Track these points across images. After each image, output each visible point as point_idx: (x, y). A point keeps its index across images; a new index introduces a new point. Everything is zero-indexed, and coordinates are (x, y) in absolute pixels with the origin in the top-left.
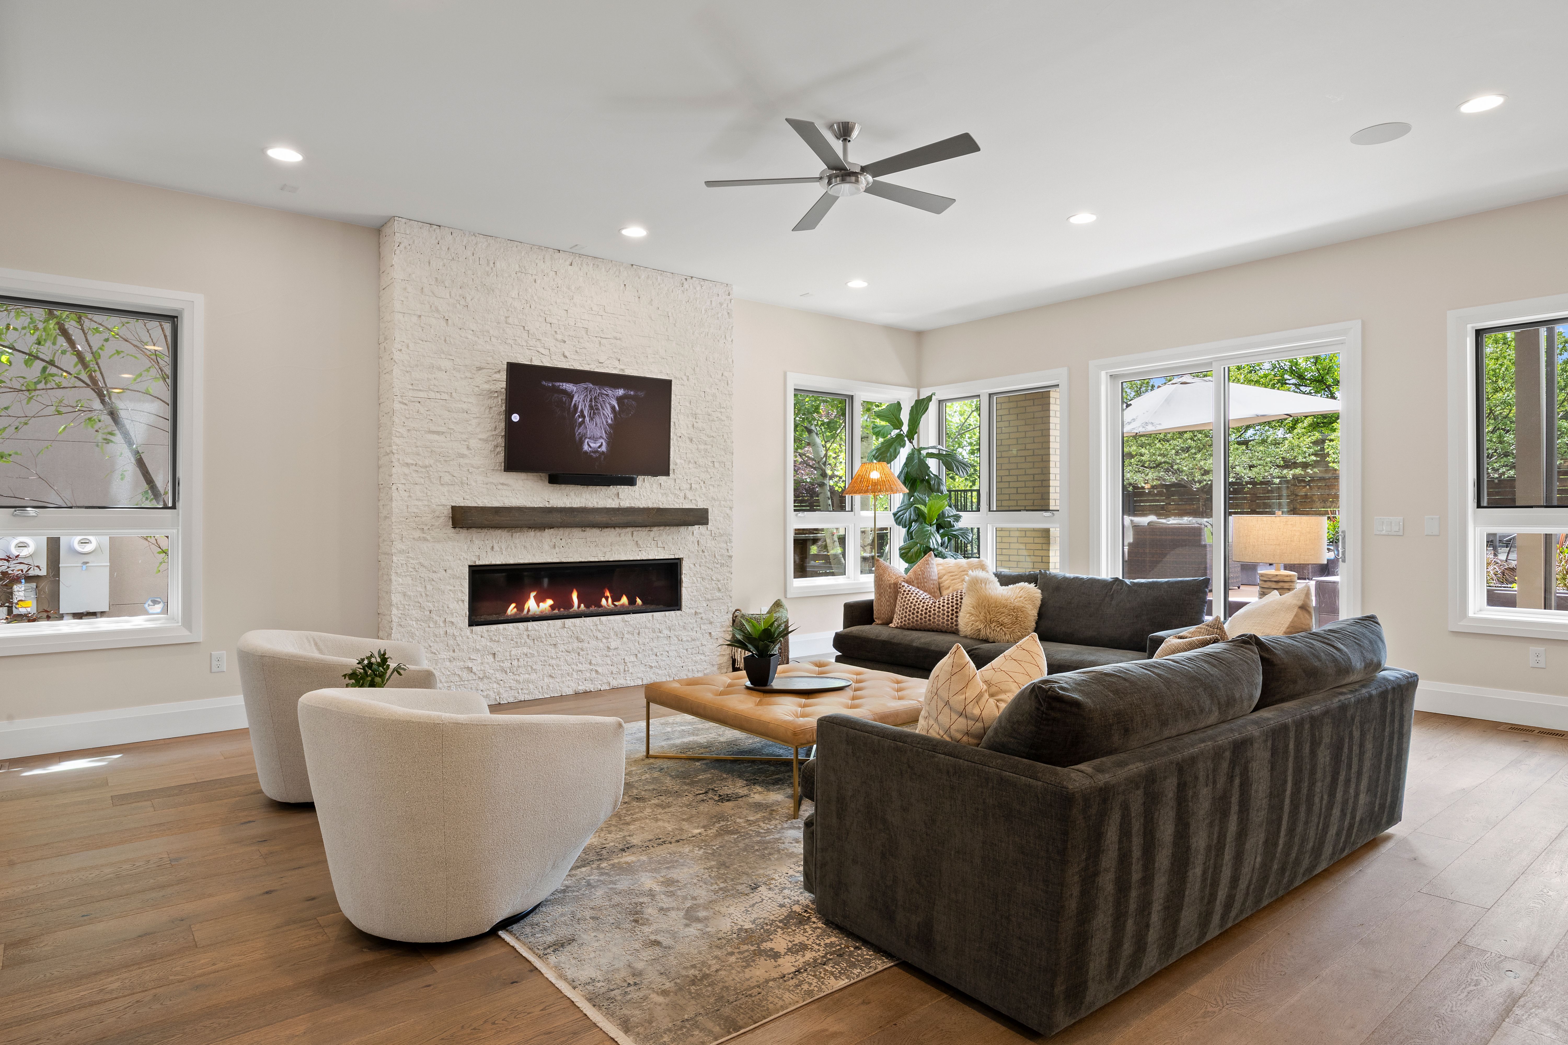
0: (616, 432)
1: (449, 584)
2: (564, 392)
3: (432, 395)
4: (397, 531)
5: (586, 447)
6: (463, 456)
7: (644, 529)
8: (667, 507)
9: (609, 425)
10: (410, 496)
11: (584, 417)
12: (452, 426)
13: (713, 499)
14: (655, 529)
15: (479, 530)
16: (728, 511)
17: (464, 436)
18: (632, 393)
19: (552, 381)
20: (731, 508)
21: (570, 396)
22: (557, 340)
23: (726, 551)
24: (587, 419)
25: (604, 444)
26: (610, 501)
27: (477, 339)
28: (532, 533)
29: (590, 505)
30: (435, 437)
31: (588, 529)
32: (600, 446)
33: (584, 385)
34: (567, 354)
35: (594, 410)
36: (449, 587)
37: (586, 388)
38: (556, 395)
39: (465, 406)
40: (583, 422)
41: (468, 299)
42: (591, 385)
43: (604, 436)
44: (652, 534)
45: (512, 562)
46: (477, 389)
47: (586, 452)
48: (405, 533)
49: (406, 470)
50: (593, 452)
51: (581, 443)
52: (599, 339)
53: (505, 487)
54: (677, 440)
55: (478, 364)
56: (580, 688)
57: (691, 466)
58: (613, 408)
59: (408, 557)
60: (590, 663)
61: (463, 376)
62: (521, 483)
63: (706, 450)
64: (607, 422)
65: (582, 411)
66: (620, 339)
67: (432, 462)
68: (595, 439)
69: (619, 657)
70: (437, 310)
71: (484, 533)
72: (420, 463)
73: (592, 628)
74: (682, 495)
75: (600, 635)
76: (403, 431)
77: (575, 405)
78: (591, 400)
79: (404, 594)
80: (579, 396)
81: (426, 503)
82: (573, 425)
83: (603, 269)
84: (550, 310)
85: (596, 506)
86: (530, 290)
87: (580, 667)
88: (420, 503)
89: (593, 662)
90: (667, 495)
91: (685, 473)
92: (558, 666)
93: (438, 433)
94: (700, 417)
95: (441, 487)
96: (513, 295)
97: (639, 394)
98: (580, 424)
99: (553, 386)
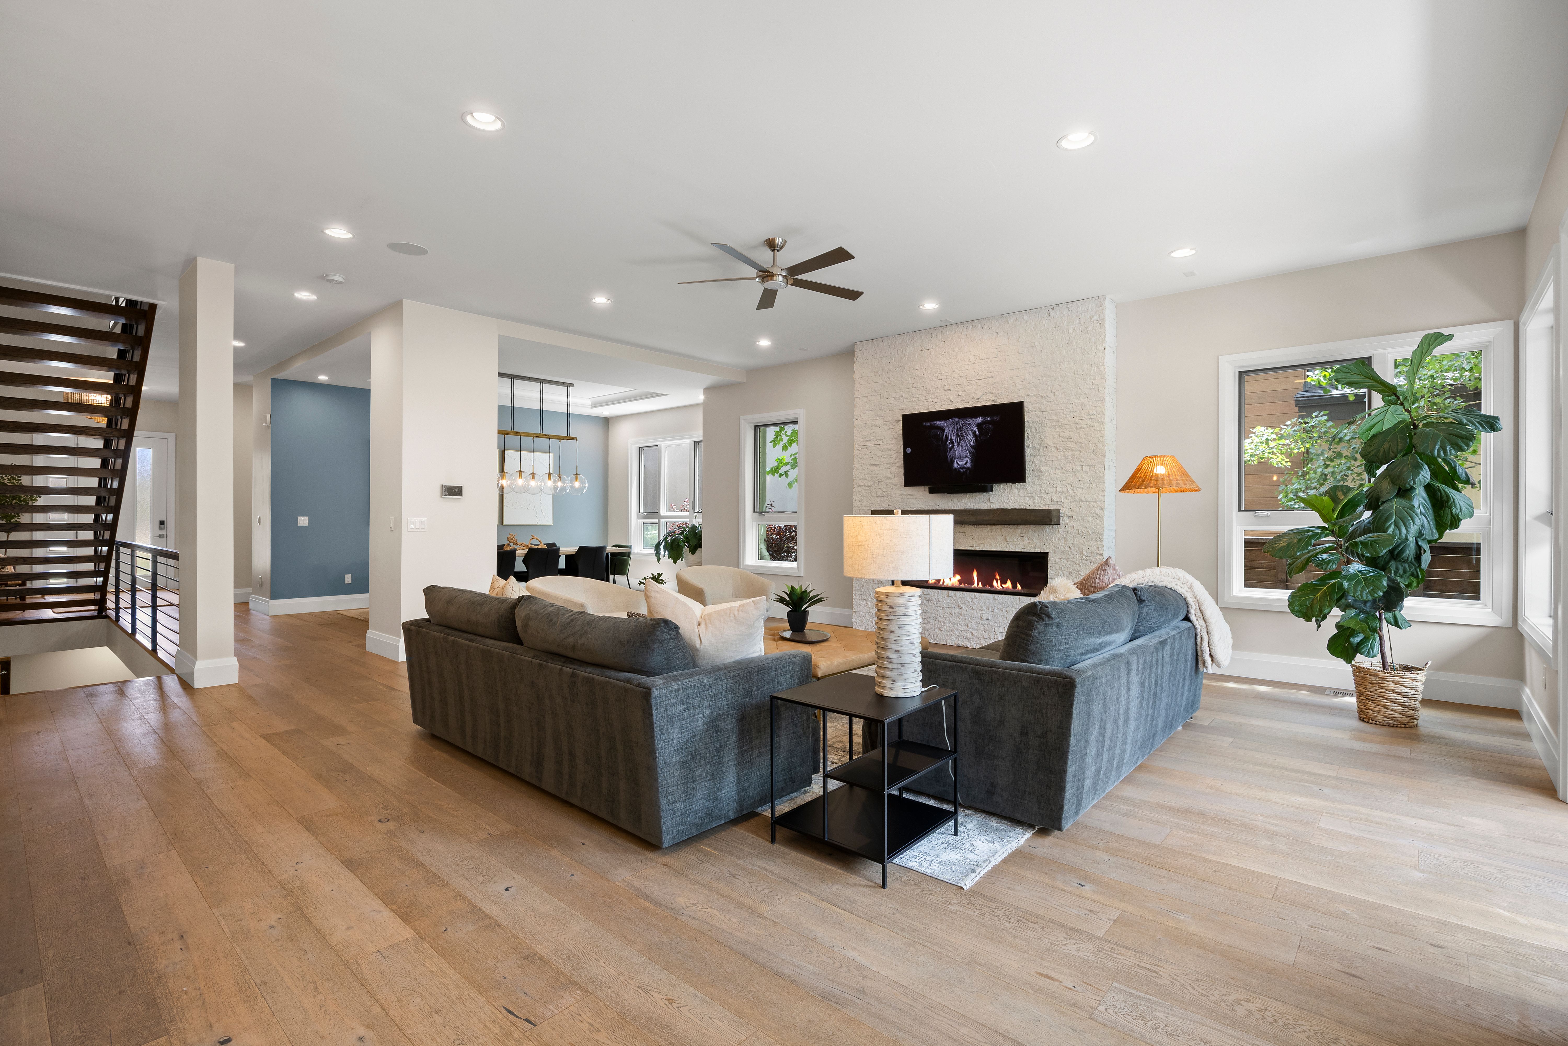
0: (979, 451)
2: (939, 428)
3: (873, 443)
5: (955, 465)
6: (888, 478)
7: (1011, 526)
8: (1033, 508)
9: (972, 447)
10: (861, 504)
11: (953, 443)
12: (883, 460)
13: (1080, 500)
14: (1022, 527)
16: (1098, 511)
17: (889, 466)
18: (989, 419)
20: (1102, 509)
21: (943, 429)
22: (945, 390)
23: (1096, 549)
24: (955, 444)
25: (969, 461)
26: (983, 504)
27: (896, 402)
29: (968, 508)
30: (875, 468)
31: (966, 526)
32: (966, 464)
33: (951, 420)
34: (951, 399)
35: (960, 437)
37: (954, 422)
38: (933, 431)
39: (889, 447)
40: (953, 447)
41: (891, 378)
42: (957, 419)
43: (969, 455)
44: (1019, 531)
46: (896, 434)
47: (956, 469)
49: (860, 489)
50: (961, 468)
51: (952, 462)
52: (977, 381)
53: (911, 497)
54: (1043, 450)
55: (896, 419)
56: (959, 642)
57: (1057, 471)
58: (974, 433)
60: (967, 626)
61: (887, 428)
62: (921, 493)
63: (1073, 456)
64: (970, 444)
65: (951, 439)
66: (992, 377)
67: (872, 483)
68: (962, 458)
69: (990, 627)
70: (875, 391)
72: (866, 484)
73: (968, 599)
74: (1048, 498)
75: (975, 607)
76: (858, 466)
77: (946, 435)
78: (957, 430)
80: (948, 428)
81: (868, 508)
82: (945, 450)
83: (979, 327)
84: (940, 370)
85: (972, 508)
86: (927, 361)
87: (960, 627)
88: (865, 508)
89: (969, 626)
90: (1033, 498)
91: (1051, 478)
92: (944, 623)
93: (875, 465)
94: (1068, 427)
95: (876, 498)
96: (917, 368)
97: (995, 418)
98: (951, 449)
99: (931, 424)
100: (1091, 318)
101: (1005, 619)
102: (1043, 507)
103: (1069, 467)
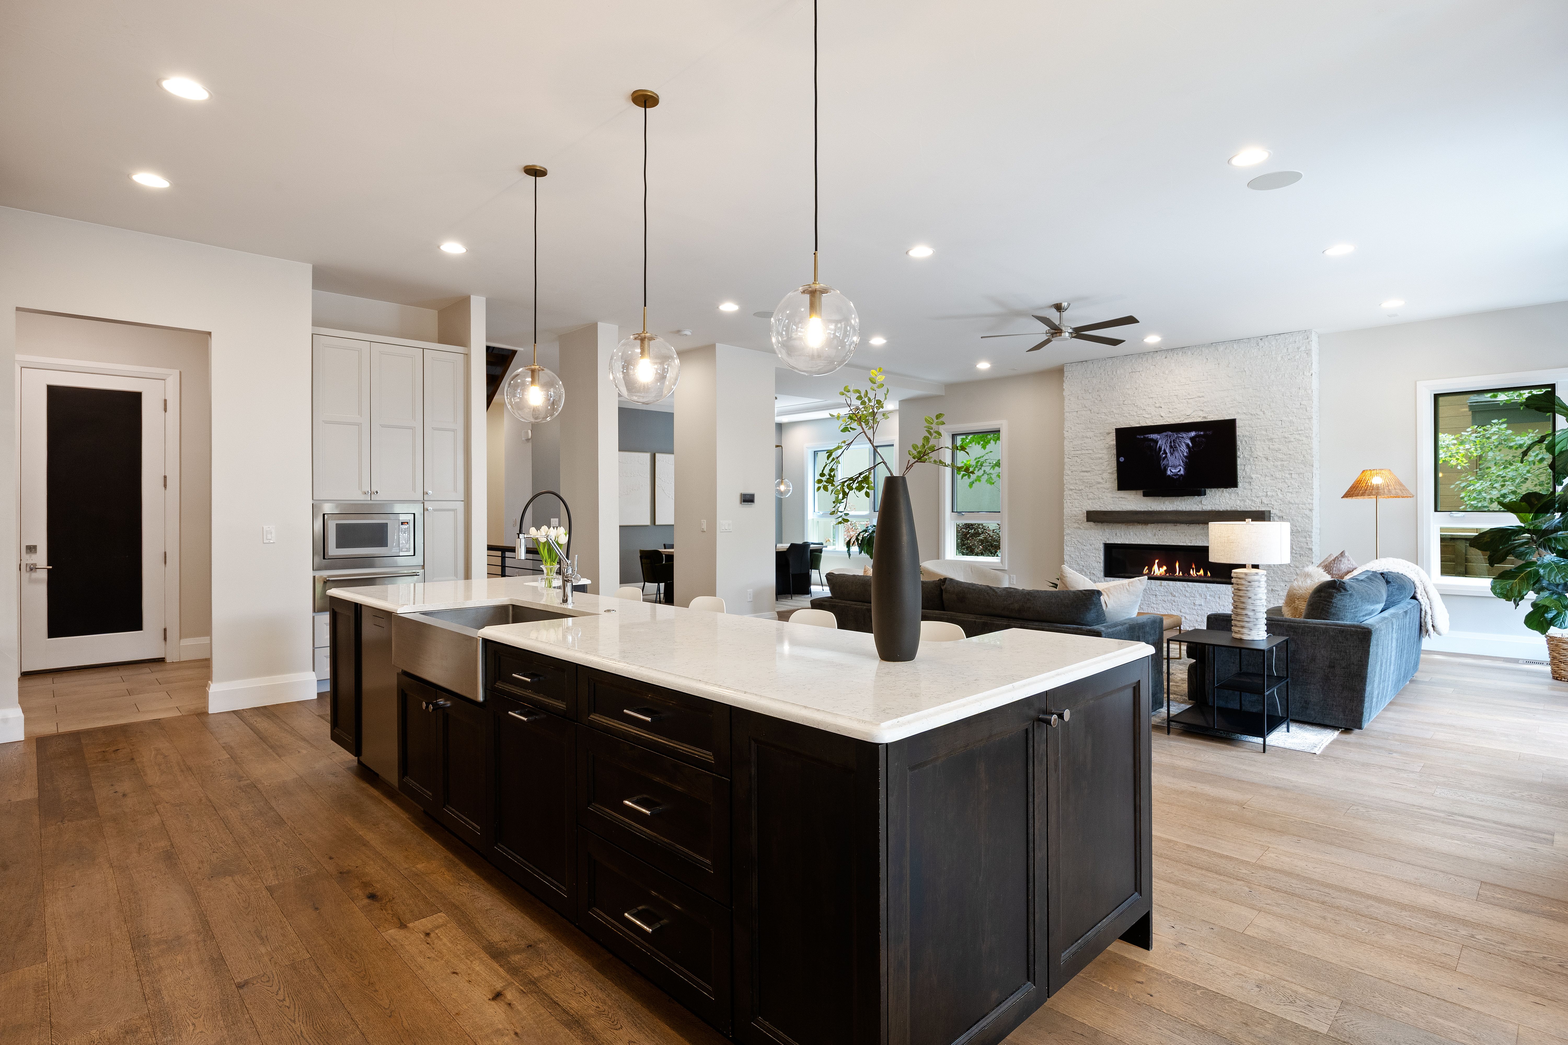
1: (1092, 552)
2: (1152, 440)
3: (1084, 452)
4: (1066, 524)
5: (1169, 473)
6: (1099, 483)
8: (1244, 510)
9: (1186, 457)
10: (1072, 506)
11: (1166, 453)
12: (1094, 467)
13: (1290, 502)
15: (1108, 524)
16: (1307, 512)
17: (1100, 472)
18: (1202, 433)
19: (1143, 435)
20: (1311, 510)
21: (1156, 442)
22: (1156, 407)
23: (1305, 544)
24: (1169, 454)
25: (1182, 469)
26: (1195, 506)
27: (1107, 417)
28: (1140, 526)
29: (1180, 509)
30: (1086, 474)
31: (1178, 524)
32: (1179, 471)
33: (1165, 434)
34: (1162, 415)
35: (1173, 448)
36: (1092, 554)
37: (1167, 435)
38: (1146, 443)
39: (1100, 456)
40: (1166, 457)
41: (1102, 396)
42: (1170, 433)
43: (1182, 464)
45: (1127, 543)
46: (1107, 445)
47: (1169, 476)
48: (1070, 525)
49: (1071, 492)
50: (1174, 475)
51: (1165, 470)
52: (1187, 400)
53: (1123, 499)
54: (1253, 460)
55: (1107, 431)
57: (1267, 478)
58: (1187, 445)
59: (1071, 537)
60: (1181, 611)
61: (1099, 439)
62: (1133, 496)
63: (1283, 466)
64: (1183, 455)
65: (1165, 450)
66: (1203, 397)
67: (1083, 487)
68: (1175, 467)
69: (1203, 612)
70: (1086, 407)
71: (1111, 526)
72: (1077, 488)
73: (1181, 588)
74: (1258, 500)
75: (1187, 594)
76: (1069, 472)
77: (1160, 447)
78: (1171, 442)
79: (1070, 556)
80: (1162, 442)
81: (1080, 509)
82: (1159, 459)
83: (1190, 353)
84: (1151, 390)
85: (1184, 509)
86: (1138, 381)
88: (1077, 509)
89: (1182, 611)
90: (1245, 501)
91: (1261, 484)
92: (1157, 608)
93: (1087, 472)
94: (1277, 440)
95: (1088, 501)
96: (1128, 387)
97: (1208, 433)
98: (1164, 458)
99: (1144, 437)
100: (1298, 348)
101: (1218, 605)
102: (1254, 509)
103: (1278, 475)
